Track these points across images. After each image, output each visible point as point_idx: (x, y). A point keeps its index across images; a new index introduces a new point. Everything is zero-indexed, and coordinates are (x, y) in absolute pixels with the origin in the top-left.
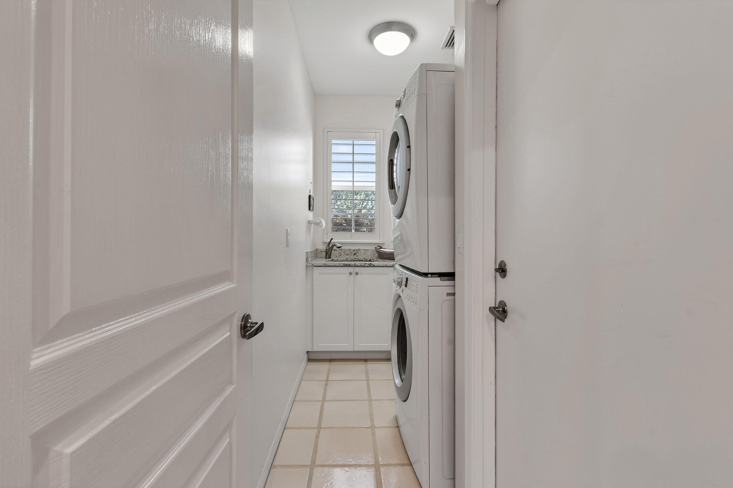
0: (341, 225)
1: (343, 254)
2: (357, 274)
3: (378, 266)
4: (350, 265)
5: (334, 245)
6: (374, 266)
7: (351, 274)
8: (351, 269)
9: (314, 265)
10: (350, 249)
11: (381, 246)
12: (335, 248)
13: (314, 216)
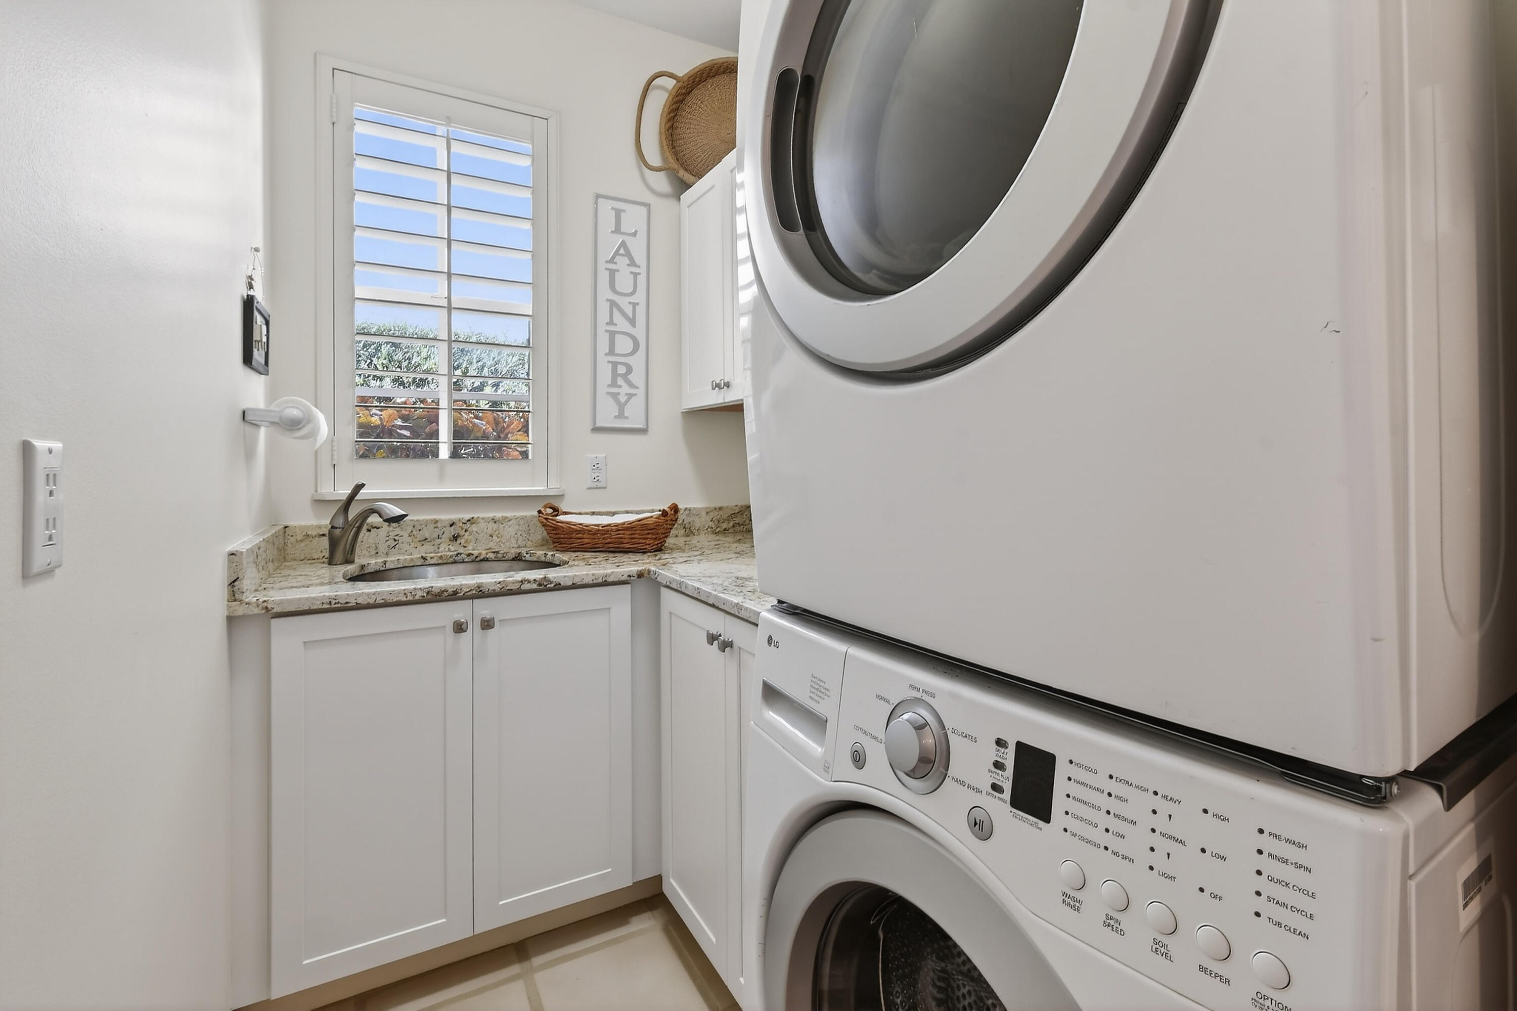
0: (389, 431)
1: (406, 538)
2: (487, 624)
3: (573, 584)
4: (455, 593)
5: (374, 511)
6: (558, 587)
7: (459, 628)
8: (459, 611)
9: (277, 609)
10: (436, 522)
11: (556, 504)
12: (374, 519)
13: (272, 394)
